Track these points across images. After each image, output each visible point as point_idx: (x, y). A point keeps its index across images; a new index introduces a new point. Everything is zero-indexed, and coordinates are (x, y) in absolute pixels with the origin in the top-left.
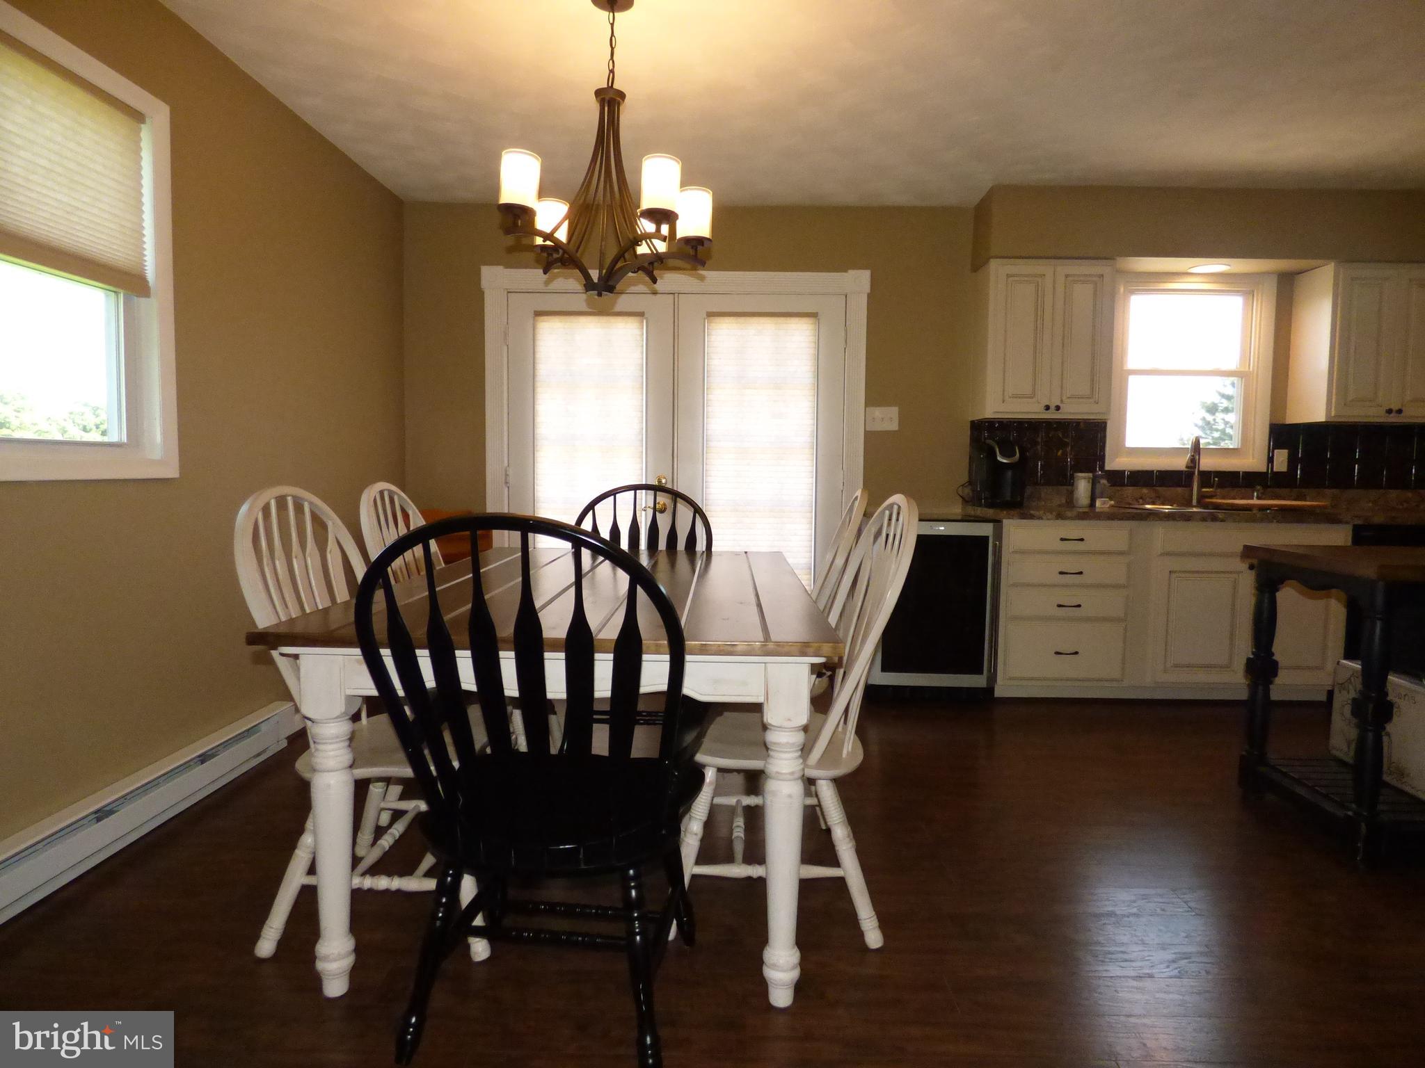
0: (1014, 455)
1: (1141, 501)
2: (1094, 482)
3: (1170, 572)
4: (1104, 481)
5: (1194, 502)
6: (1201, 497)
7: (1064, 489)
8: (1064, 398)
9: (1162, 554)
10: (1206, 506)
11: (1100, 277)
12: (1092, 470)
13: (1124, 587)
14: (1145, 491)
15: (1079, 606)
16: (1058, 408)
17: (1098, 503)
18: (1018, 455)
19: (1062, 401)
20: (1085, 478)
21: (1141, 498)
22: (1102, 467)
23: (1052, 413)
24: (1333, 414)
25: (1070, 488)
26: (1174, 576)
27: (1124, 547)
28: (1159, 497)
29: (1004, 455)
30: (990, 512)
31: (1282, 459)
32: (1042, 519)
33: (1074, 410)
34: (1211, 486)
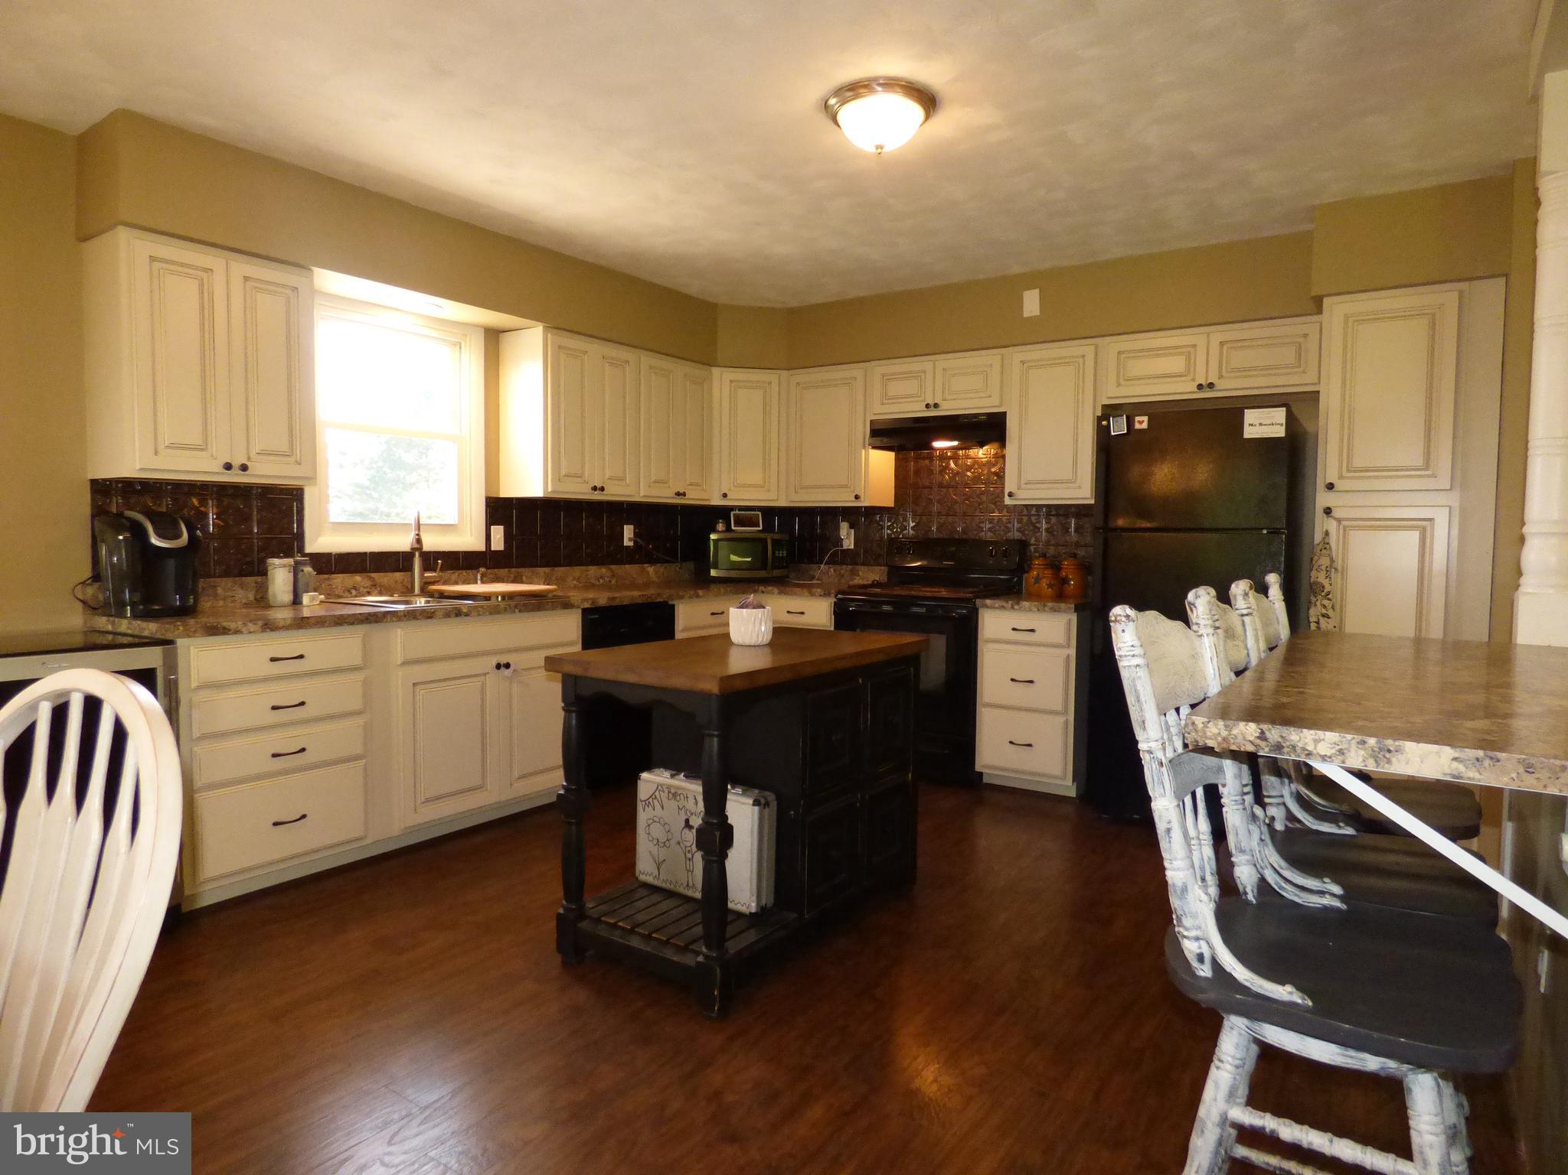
0: (178, 536)
1: (354, 592)
2: (296, 570)
3: (414, 684)
4: (308, 569)
5: (417, 590)
6: (425, 584)
7: (250, 580)
8: (253, 454)
9: (404, 664)
10: (431, 595)
11: (293, 291)
12: (288, 554)
13: (358, 713)
14: (358, 578)
15: (303, 750)
16: (244, 468)
17: (306, 599)
18: (185, 535)
19: (249, 458)
20: (284, 566)
21: (355, 588)
22: (301, 549)
23: (237, 475)
24: (550, 490)
25: (259, 579)
26: (418, 688)
27: (357, 661)
28: (374, 585)
29: (161, 535)
30: (150, 628)
31: (499, 536)
32: (241, 633)
33: (265, 472)
34: (434, 570)
